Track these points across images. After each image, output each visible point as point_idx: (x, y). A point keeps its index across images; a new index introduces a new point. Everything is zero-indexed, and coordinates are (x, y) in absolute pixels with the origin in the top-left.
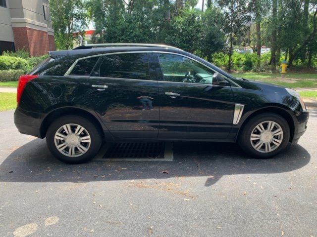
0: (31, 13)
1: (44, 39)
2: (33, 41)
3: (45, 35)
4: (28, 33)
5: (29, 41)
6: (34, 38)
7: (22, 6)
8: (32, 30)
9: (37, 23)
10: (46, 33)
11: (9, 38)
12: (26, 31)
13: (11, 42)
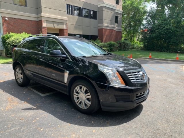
0: (107, 21)
1: (113, 33)
2: (106, 35)
3: (114, 31)
4: (104, 31)
5: (104, 35)
6: (107, 33)
7: (103, 18)
8: (106, 29)
9: (110, 25)
10: (115, 30)
11: (95, 33)
12: (103, 30)
13: (96, 36)
